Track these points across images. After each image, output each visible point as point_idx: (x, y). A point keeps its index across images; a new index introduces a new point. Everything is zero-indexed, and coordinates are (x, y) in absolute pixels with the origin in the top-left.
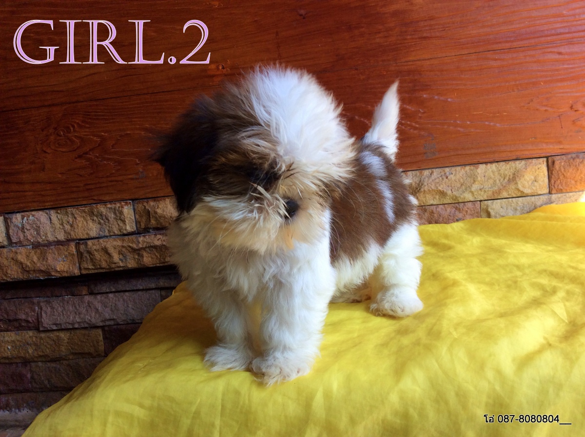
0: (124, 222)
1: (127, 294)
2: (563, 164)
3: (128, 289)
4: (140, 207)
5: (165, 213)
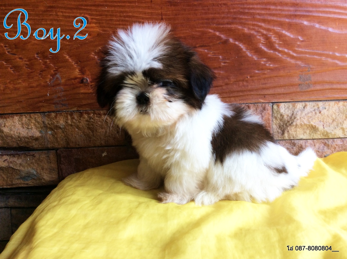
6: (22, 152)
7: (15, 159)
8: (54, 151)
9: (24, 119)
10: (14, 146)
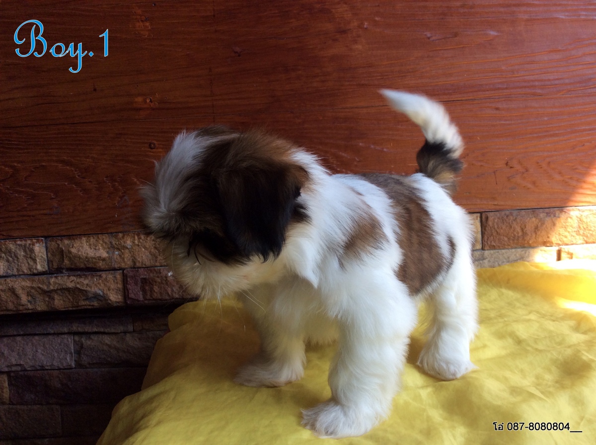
0: (35, 261)
1: (37, 337)
2: (496, 221)
3: (37, 333)
4: (53, 245)
5: (80, 253)
6: (90, 273)
7: (82, 280)
8: (121, 271)
9: (92, 240)
10: (81, 267)
